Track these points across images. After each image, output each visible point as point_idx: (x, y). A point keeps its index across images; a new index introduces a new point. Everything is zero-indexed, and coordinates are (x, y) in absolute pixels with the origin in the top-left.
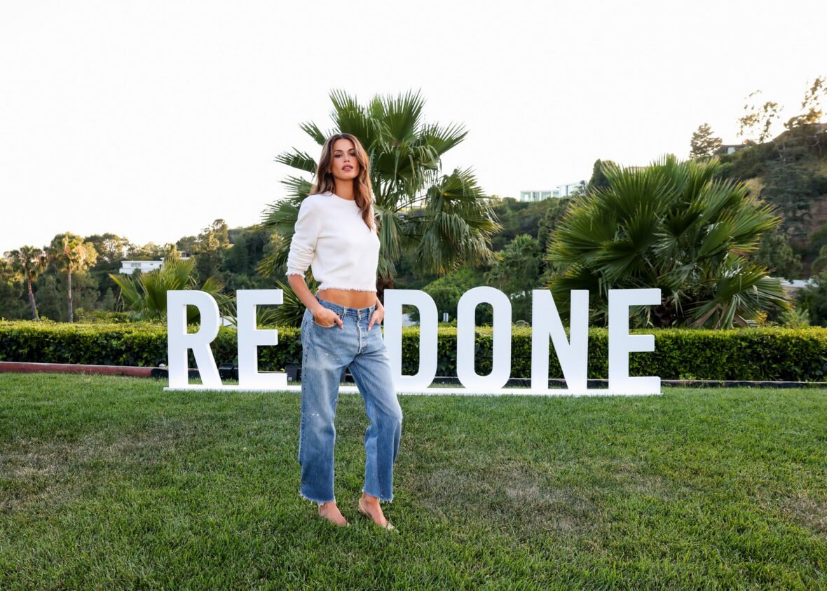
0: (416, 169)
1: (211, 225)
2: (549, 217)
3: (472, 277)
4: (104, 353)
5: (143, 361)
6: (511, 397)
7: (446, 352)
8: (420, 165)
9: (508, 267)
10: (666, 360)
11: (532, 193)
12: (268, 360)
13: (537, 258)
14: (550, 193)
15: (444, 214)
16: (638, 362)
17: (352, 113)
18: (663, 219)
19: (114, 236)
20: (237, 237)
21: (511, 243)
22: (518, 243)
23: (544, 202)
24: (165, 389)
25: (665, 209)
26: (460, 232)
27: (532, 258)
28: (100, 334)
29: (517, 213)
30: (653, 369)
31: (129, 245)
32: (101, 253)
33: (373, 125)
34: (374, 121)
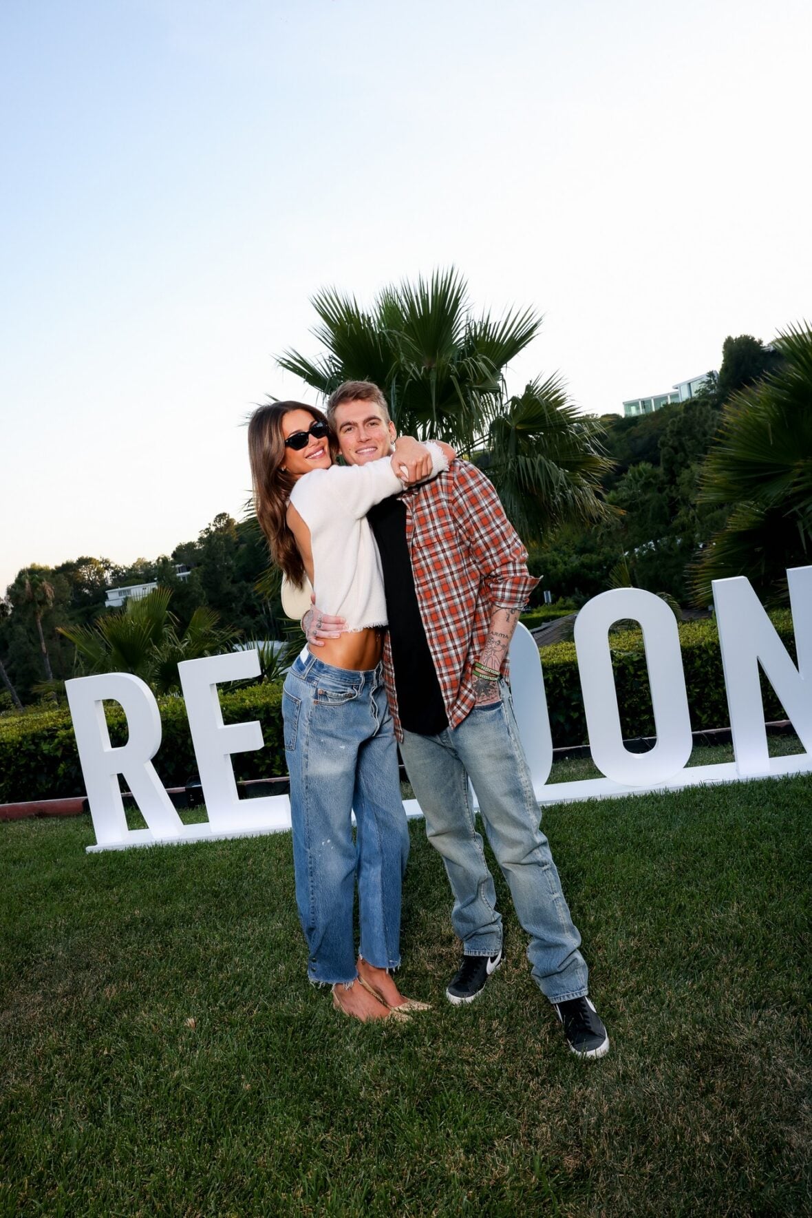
0: (465, 396)
1: (212, 523)
2: (672, 432)
4: (33, 764)
7: (561, 691)
8: (471, 389)
11: (640, 403)
12: (276, 744)
13: (664, 494)
14: (666, 398)
15: (521, 459)
17: (351, 328)
19: (91, 559)
21: (623, 479)
22: (634, 477)
23: (660, 412)
26: (551, 482)
27: (657, 494)
28: (24, 737)
29: (624, 435)
31: (112, 568)
32: (78, 585)
33: (388, 339)
34: (389, 333)
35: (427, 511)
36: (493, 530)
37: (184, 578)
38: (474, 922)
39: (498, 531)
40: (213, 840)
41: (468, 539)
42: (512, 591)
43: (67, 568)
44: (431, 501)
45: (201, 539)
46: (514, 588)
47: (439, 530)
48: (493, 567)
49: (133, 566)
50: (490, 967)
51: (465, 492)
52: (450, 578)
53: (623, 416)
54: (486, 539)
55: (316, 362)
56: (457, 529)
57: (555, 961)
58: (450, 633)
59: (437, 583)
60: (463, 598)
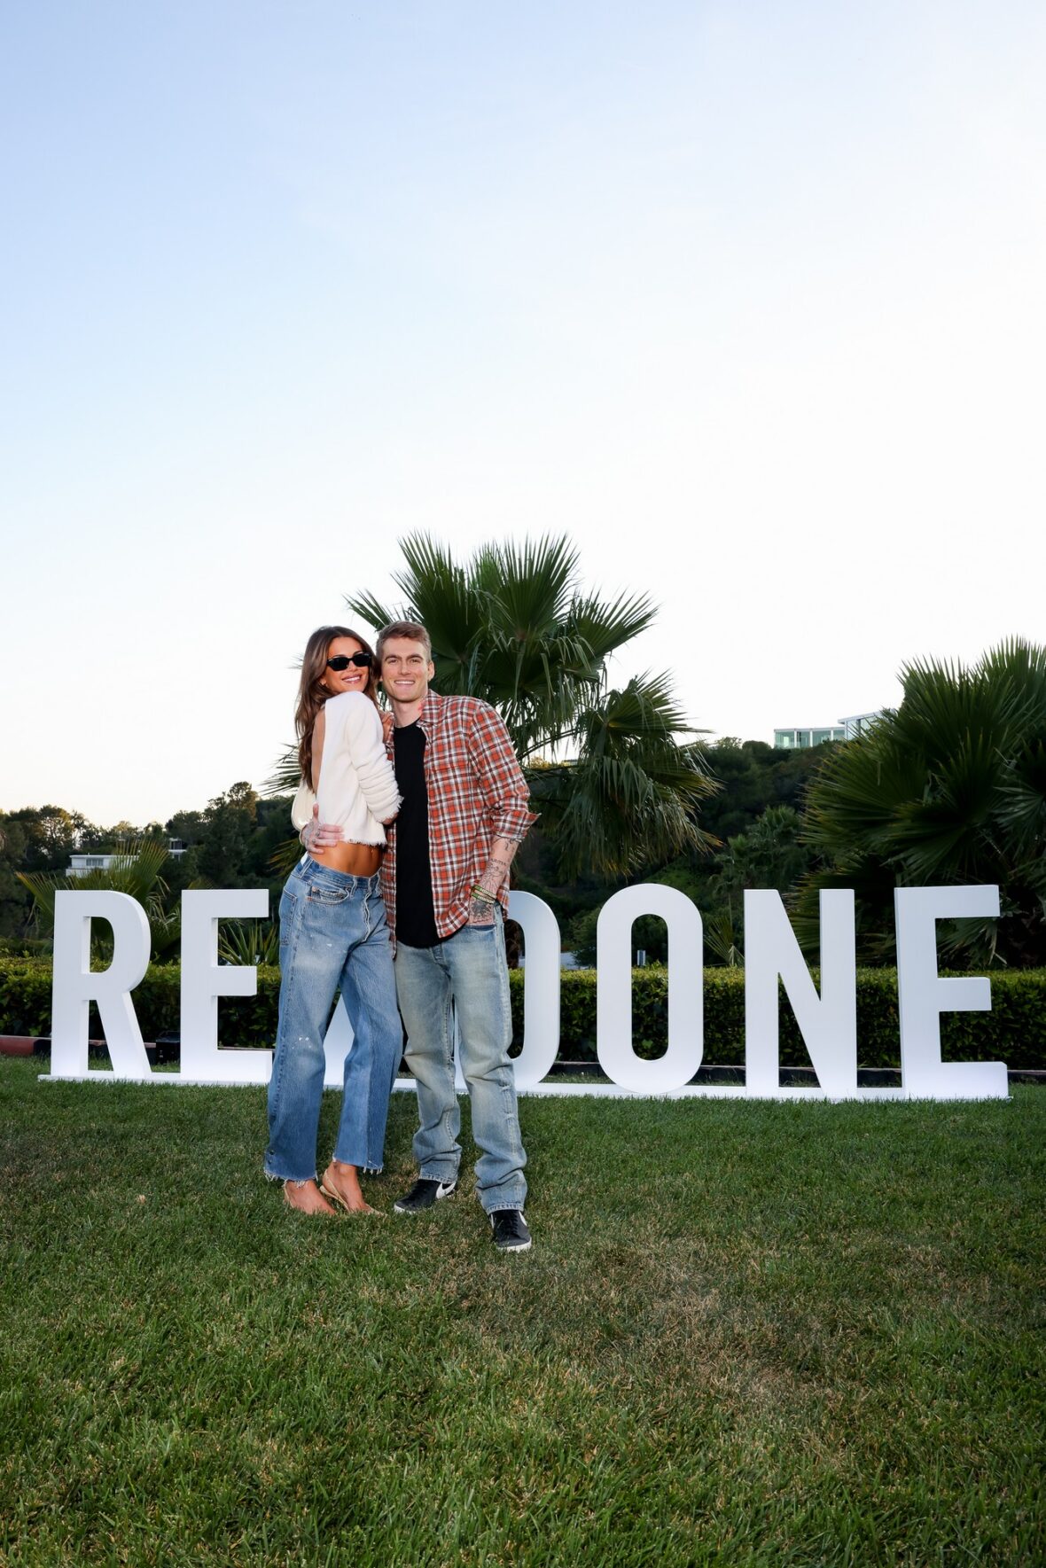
0: (554, 680)
1: (228, 792)
3: (689, 883)
5: (40, 1027)
6: (704, 1101)
8: (563, 672)
9: (752, 866)
10: (1029, 1032)
11: (795, 734)
14: (828, 733)
15: (607, 760)
16: (972, 1034)
17: (439, 580)
18: (1014, 761)
19: (59, 810)
20: (273, 813)
21: (757, 822)
22: (770, 822)
23: (818, 749)
24: (41, 1077)
25: (1016, 742)
26: (637, 793)
27: (796, 848)
29: (769, 770)
30: (1005, 1049)
31: (85, 827)
32: (36, 841)
33: (478, 601)
34: (481, 595)
35: (446, 740)
36: (501, 766)
37: (176, 856)
38: (433, 1147)
39: (506, 767)
40: (182, 1084)
41: (479, 771)
42: (511, 823)
43: (26, 816)
44: (451, 733)
45: (208, 812)
46: (514, 820)
47: (454, 758)
48: (497, 799)
49: (113, 830)
50: (440, 1192)
51: (482, 729)
52: (457, 801)
53: (773, 747)
54: (495, 772)
55: (393, 612)
56: (469, 760)
57: (497, 1173)
58: (449, 849)
59: (444, 804)
60: (465, 821)
